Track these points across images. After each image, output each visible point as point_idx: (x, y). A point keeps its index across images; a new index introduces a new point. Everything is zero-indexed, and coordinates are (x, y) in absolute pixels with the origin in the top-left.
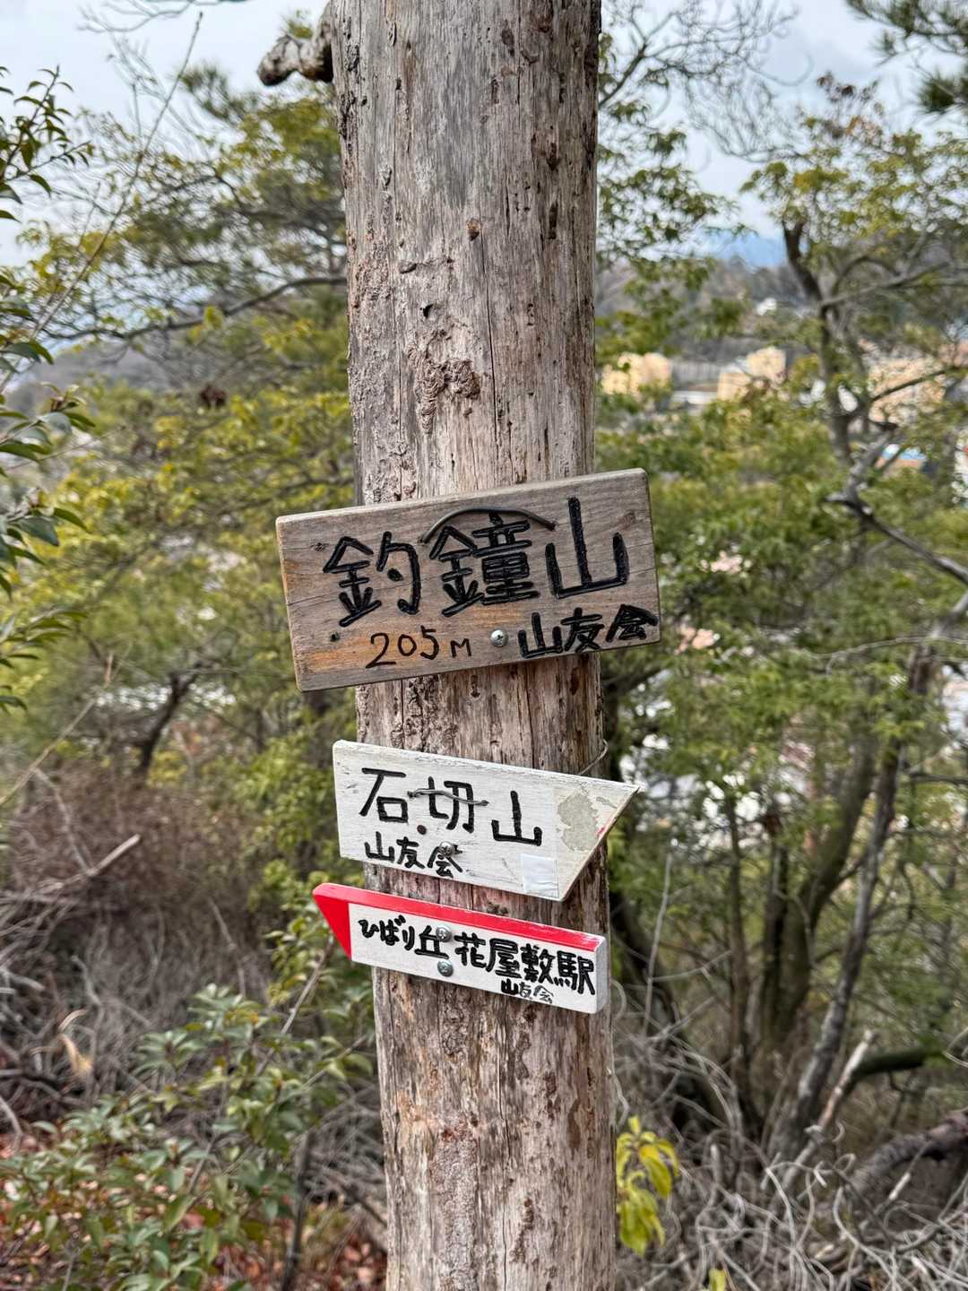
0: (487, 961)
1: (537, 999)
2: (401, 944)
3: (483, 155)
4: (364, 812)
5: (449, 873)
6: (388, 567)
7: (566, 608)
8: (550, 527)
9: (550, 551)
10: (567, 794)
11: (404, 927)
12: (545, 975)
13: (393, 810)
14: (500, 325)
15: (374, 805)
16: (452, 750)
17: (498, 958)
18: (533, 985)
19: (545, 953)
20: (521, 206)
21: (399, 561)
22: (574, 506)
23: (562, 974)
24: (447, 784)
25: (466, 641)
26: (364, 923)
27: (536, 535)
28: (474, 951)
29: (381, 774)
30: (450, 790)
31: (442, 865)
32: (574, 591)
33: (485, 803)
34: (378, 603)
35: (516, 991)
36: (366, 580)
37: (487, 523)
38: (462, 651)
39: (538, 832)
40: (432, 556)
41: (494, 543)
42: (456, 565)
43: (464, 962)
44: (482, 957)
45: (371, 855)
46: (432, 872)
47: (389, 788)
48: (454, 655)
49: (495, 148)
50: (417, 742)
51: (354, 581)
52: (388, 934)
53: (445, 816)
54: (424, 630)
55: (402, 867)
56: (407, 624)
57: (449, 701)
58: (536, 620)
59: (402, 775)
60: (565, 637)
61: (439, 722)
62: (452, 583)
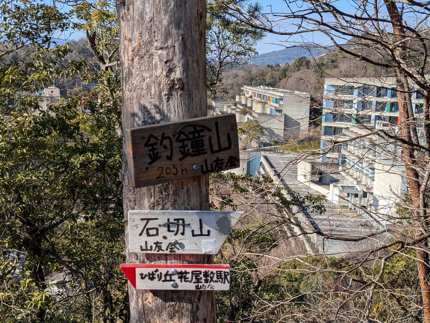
0: (190, 279)
1: (209, 289)
2: (157, 279)
3: (185, 14)
4: (141, 235)
5: (174, 251)
6: (163, 144)
7: (214, 157)
8: (210, 130)
9: (210, 139)
10: (220, 217)
11: (158, 273)
12: (212, 280)
13: (152, 232)
14: (190, 67)
15: (145, 231)
16: (174, 208)
17: (194, 277)
18: (207, 285)
19: (212, 273)
20: (195, 30)
21: (166, 142)
22: (217, 124)
23: (218, 278)
24: (175, 220)
25: (186, 169)
26: (141, 275)
27: (206, 134)
28: (185, 276)
29: (148, 220)
30: (176, 222)
31: (171, 249)
32: (217, 151)
33: (189, 224)
34: (160, 157)
35: (201, 288)
36: (156, 149)
37: (192, 129)
38: (184, 172)
39: (209, 231)
40: (176, 141)
41: (194, 136)
42: (183, 143)
43: (181, 281)
44: (188, 278)
45: (142, 250)
46: (168, 252)
47: (151, 224)
48: (182, 174)
49: (188, 12)
50: (160, 207)
51: (153, 150)
52: (151, 277)
53: (173, 231)
54: (174, 166)
55: (156, 252)
56: (169, 164)
57: (174, 192)
58: (206, 161)
59: (157, 219)
60: (214, 166)
61: (170, 199)
62: (182, 149)
